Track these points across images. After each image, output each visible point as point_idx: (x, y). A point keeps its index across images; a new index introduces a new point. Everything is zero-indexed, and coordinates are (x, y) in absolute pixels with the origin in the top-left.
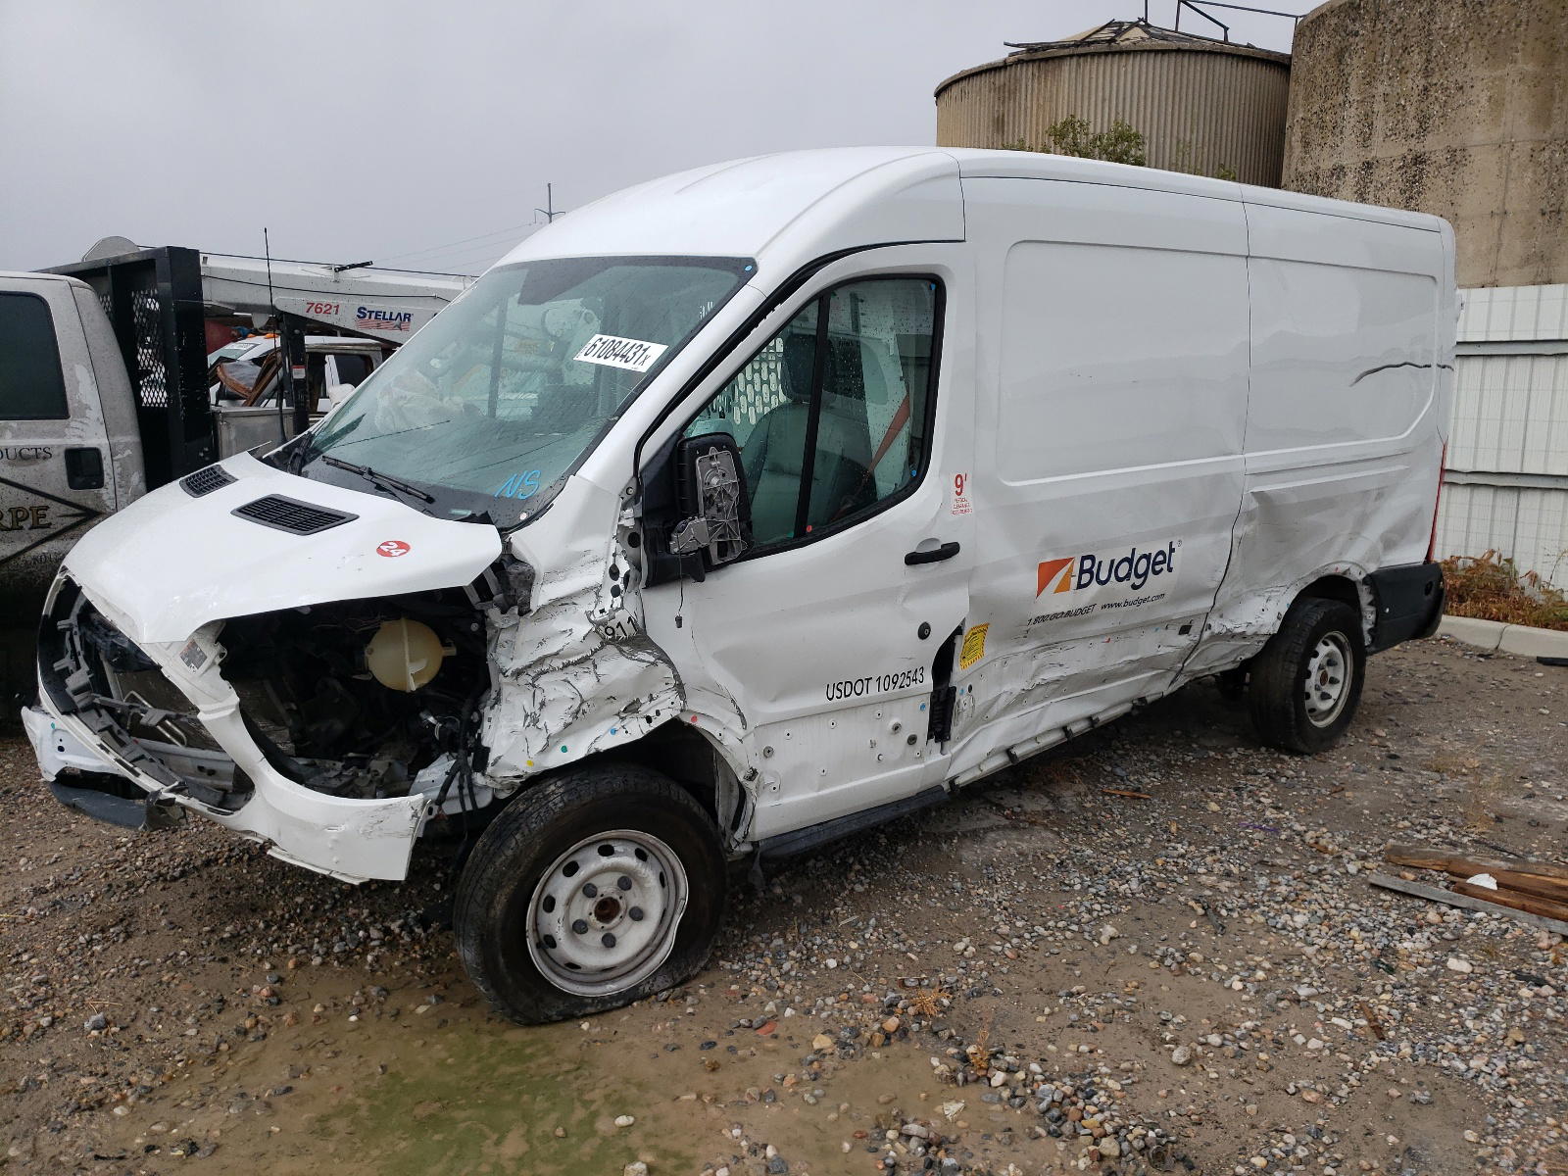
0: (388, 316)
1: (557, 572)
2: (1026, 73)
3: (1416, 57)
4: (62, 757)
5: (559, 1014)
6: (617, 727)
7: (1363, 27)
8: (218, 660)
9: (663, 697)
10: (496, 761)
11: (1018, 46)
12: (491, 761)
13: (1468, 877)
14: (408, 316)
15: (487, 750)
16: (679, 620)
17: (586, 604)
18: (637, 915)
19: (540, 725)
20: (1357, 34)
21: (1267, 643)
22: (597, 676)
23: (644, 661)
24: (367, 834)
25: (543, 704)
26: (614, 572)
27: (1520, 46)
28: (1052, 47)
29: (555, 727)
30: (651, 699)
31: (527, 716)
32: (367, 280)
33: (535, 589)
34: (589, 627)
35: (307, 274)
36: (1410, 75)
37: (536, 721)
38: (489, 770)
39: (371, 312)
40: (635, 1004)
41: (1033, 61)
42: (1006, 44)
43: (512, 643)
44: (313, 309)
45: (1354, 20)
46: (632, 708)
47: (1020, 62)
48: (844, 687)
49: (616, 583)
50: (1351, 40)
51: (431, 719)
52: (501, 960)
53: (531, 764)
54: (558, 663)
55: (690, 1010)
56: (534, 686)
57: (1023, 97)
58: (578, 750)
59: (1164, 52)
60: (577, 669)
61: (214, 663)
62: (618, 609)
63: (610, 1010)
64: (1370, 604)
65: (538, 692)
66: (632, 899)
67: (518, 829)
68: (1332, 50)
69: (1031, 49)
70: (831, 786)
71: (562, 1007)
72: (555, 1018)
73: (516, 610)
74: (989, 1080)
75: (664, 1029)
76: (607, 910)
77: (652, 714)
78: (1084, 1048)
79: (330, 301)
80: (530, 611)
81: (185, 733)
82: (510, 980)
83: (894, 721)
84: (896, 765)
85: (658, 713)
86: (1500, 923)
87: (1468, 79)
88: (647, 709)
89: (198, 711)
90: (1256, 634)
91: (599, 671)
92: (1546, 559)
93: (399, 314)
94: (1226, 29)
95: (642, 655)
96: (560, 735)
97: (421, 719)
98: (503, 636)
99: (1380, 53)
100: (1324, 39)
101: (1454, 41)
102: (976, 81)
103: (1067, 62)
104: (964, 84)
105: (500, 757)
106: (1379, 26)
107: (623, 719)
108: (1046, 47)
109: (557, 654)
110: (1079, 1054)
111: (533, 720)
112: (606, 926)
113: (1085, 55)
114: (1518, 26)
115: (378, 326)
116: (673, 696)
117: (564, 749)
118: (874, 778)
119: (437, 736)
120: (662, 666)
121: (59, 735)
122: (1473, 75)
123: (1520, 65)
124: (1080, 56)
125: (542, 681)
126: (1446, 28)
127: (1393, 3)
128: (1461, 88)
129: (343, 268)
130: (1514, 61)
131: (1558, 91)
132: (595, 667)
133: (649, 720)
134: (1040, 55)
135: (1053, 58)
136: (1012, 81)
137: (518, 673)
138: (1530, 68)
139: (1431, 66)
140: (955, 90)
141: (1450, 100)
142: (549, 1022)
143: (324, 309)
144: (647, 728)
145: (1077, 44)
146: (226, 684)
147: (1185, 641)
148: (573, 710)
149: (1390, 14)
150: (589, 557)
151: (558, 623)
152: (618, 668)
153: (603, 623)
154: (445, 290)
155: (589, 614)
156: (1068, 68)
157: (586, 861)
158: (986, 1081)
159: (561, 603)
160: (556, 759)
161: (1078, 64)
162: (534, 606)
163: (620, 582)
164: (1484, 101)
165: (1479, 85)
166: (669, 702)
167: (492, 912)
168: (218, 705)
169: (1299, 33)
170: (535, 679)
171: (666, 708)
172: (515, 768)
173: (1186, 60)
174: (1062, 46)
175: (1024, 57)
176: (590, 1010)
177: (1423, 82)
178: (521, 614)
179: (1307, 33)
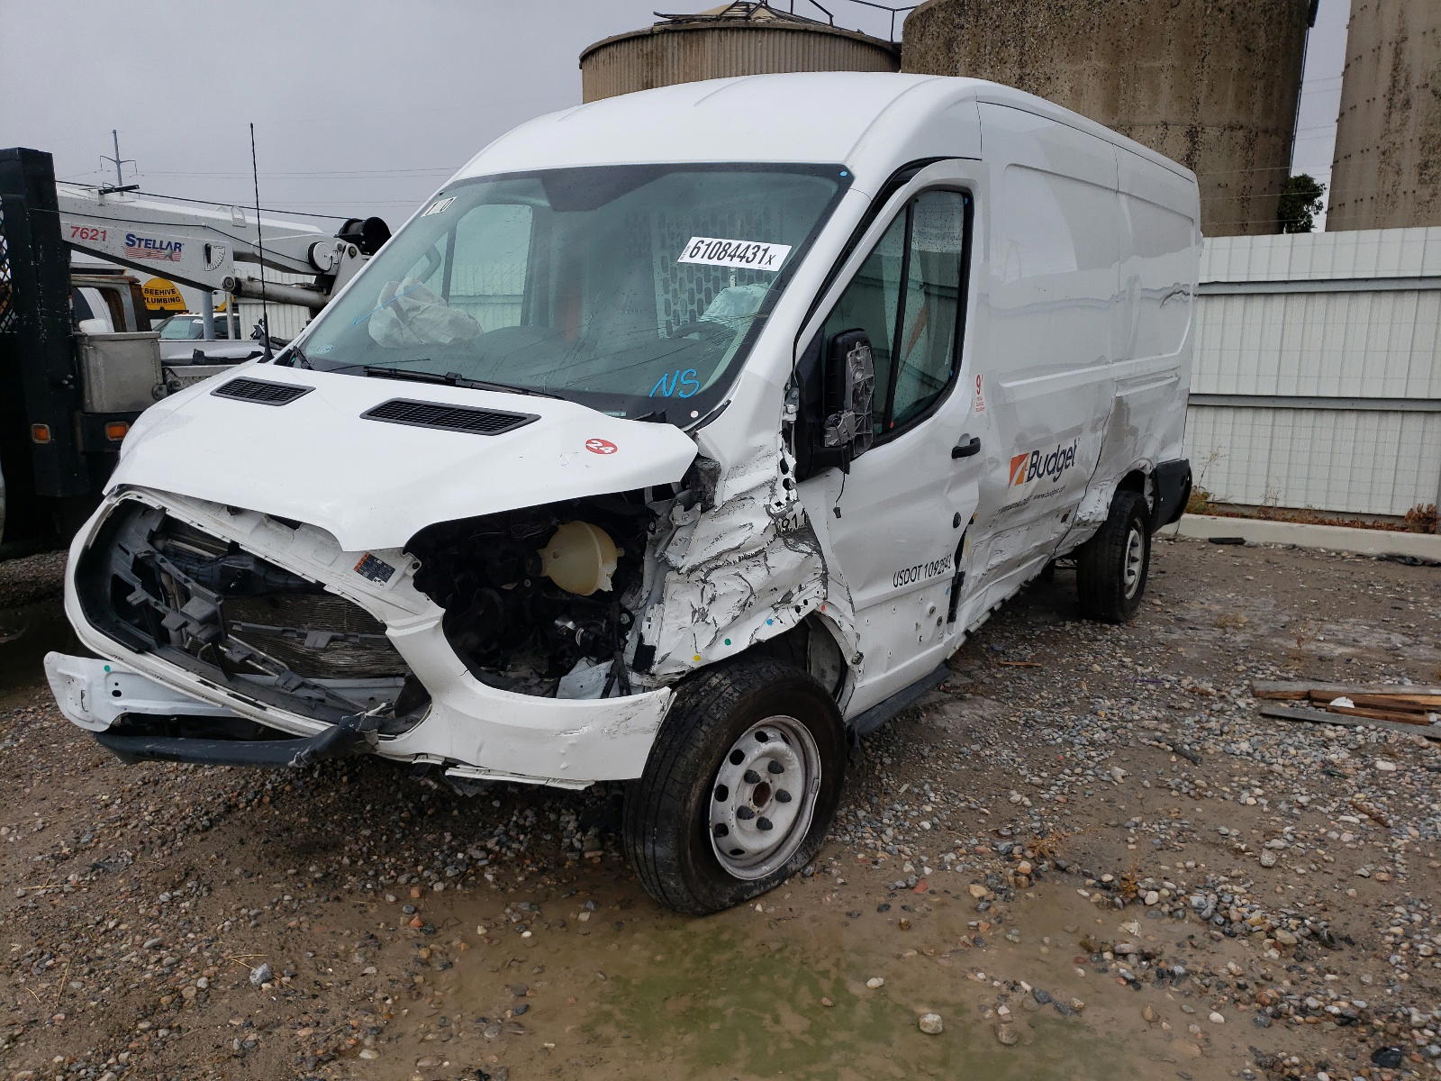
0: (157, 245)
1: (739, 467)
2: (672, 42)
3: (1012, 50)
4: (119, 702)
5: (732, 899)
6: (772, 617)
7: (968, 22)
8: (412, 572)
9: (810, 586)
10: (664, 659)
11: (664, 16)
12: (657, 658)
13: (1329, 701)
14: (178, 246)
15: (652, 649)
16: (837, 511)
17: (762, 499)
18: (783, 797)
19: (709, 620)
20: (962, 27)
21: (1099, 530)
22: (768, 568)
23: (802, 552)
24: (611, 734)
25: (713, 599)
26: (784, 468)
27: (1093, 45)
28: (695, 20)
29: (723, 622)
30: (800, 589)
31: (695, 612)
32: (132, 204)
33: (720, 484)
34: (767, 521)
35: (69, 195)
36: (1008, 65)
37: (704, 615)
38: (654, 669)
39: (140, 240)
40: (786, 882)
41: (679, 31)
42: (656, 14)
43: (688, 541)
44: (78, 233)
45: (959, 15)
46: (786, 600)
47: (666, 31)
48: (903, 574)
49: (786, 476)
50: (958, 31)
51: (570, 625)
52: (689, 853)
53: (698, 658)
54: (734, 557)
55: (840, 881)
56: (704, 582)
57: (670, 64)
58: (740, 643)
59: (793, 31)
60: (750, 563)
61: (405, 575)
62: (795, 501)
63: (768, 892)
64: (1151, 495)
65: (708, 587)
66: (778, 783)
67: (701, 721)
68: (942, 39)
69: (676, 19)
70: (896, 665)
71: (733, 893)
72: (729, 904)
73: (698, 507)
74: (1143, 900)
75: (833, 899)
76: (761, 794)
77: (801, 603)
78: (1190, 864)
79: (97, 227)
80: (713, 506)
81: (287, 664)
82: (694, 872)
83: (930, 605)
84: (929, 644)
85: (806, 602)
86: (1379, 732)
87: (1054, 72)
88: (797, 599)
89: (384, 627)
90: (1094, 522)
91: (770, 563)
92: (1202, 461)
93: (169, 243)
94: (831, 16)
95: (802, 547)
96: (728, 628)
97: (556, 627)
98: (679, 534)
99: (983, 44)
100: (933, 29)
101: (1042, 38)
102: (624, 48)
103: (709, 34)
104: (613, 49)
105: (668, 655)
106: (981, 22)
107: (776, 610)
108: (690, 18)
109: (738, 548)
110: (1188, 870)
111: (701, 615)
112: (761, 810)
113: (725, 29)
114: (1092, 28)
115: (149, 255)
116: (818, 585)
117: (728, 642)
118: (917, 657)
119: (578, 642)
120: (816, 556)
121: (114, 678)
122: (1058, 68)
123: (1094, 62)
124: (721, 29)
125: (713, 577)
126: (1036, 27)
127: (992, 3)
128: (1049, 78)
129: (107, 191)
130: (1089, 59)
131: (1123, 85)
132: (766, 559)
133: (798, 609)
134: (684, 26)
135: (697, 30)
136: (660, 49)
137: (692, 570)
138: (1101, 65)
139: (1025, 58)
140: (603, 55)
141: (1040, 88)
142: (724, 908)
143: (91, 234)
144: (797, 618)
145: (718, 18)
146: (422, 596)
147: (1062, 528)
148: (741, 603)
149: (990, 11)
150: (763, 452)
151: (738, 518)
152: (785, 559)
153: (782, 516)
154: (214, 219)
155: (768, 508)
156: (710, 41)
157: (751, 749)
158: (1140, 901)
159: (742, 498)
160: (721, 652)
161: (720, 36)
162: (718, 502)
163: (790, 475)
164: (1066, 91)
165: (1063, 78)
166: (815, 591)
167: (689, 805)
168: (415, 619)
169: (909, 23)
170: (707, 575)
171: (811, 598)
172: (682, 664)
173: (812, 39)
174: (703, 19)
175: (669, 26)
176: (756, 892)
177: (1019, 71)
178: (703, 511)
179: (918, 24)
